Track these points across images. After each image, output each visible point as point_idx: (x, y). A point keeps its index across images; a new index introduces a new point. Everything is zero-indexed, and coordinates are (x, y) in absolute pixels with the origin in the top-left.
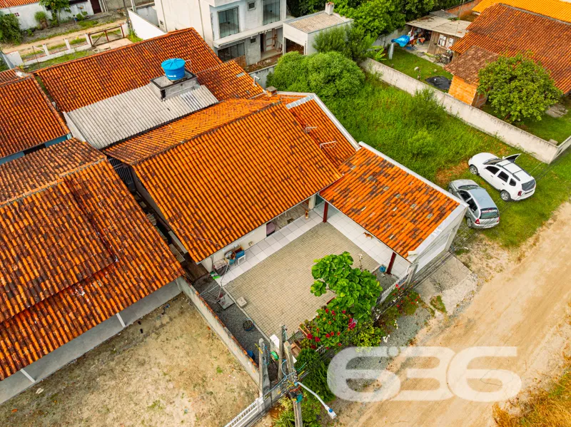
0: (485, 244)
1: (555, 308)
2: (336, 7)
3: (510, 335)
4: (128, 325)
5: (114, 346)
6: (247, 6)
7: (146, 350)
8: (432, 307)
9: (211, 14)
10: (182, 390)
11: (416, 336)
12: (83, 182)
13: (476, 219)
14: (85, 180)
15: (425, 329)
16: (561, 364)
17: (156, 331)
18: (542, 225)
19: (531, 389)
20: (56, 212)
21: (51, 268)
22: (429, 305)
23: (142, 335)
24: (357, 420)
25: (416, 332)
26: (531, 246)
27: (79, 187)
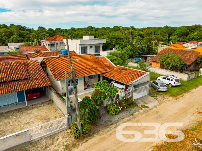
0: (163, 96)
1: (191, 110)
2: (116, 49)
3: (173, 115)
4: (28, 106)
5: (21, 110)
6: (90, 47)
7: (31, 111)
8: (141, 107)
9: (79, 47)
10: (39, 121)
11: (134, 114)
12: (28, 63)
13: (158, 87)
14: (29, 63)
15: (138, 112)
16: (195, 123)
17: (37, 108)
18: (185, 92)
19: (182, 129)
20: (17, 66)
21: (9, 76)
22: (140, 106)
23: (32, 108)
24: (106, 133)
25: (134, 113)
26: (181, 97)
27: (27, 64)
